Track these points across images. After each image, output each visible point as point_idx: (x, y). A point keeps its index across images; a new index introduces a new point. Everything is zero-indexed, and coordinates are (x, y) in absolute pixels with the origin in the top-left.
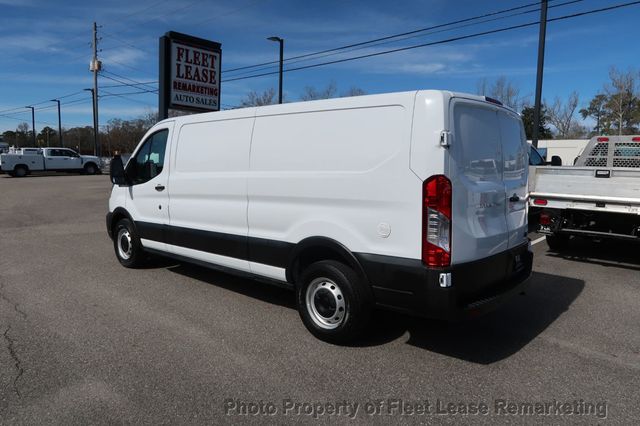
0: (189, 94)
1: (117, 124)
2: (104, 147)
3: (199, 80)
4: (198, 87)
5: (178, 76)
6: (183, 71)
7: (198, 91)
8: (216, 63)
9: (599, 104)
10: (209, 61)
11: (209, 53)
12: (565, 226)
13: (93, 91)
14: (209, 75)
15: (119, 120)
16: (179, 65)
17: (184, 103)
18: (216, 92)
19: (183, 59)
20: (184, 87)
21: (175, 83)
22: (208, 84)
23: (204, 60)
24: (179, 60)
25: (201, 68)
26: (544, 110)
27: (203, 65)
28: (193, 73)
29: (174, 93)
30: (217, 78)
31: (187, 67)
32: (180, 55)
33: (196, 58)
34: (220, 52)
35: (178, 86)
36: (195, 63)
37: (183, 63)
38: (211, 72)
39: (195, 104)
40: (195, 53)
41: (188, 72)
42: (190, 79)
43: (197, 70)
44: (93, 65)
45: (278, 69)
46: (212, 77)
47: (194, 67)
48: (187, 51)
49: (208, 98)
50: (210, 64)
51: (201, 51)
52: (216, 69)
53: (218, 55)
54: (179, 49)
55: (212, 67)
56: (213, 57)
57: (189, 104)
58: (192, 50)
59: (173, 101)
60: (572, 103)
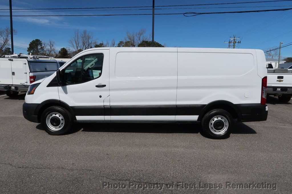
60: (113, 44)
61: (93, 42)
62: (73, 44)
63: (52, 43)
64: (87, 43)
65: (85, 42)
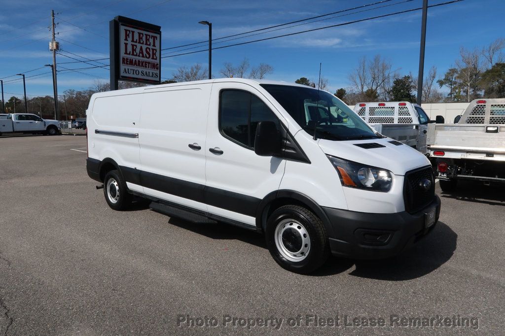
0: (135, 68)
1: (71, 94)
2: (61, 113)
3: (143, 56)
4: (142, 63)
5: (126, 53)
6: (130, 49)
7: (142, 65)
8: (157, 42)
9: (452, 76)
10: (151, 40)
11: (151, 34)
12: (460, 173)
13: (52, 66)
14: (151, 53)
15: (74, 91)
16: (126, 44)
17: (131, 75)
18: (157, 67)
19: (130, 39)
20: (131, 62)
21: (123, 58)
22: (150, 60)
23: (147, 40)
24: (126, 39)
25: (144, 47)
26: (410, 80)
27: (146, 44)
28: (138, 50)
29: (123, 67)
30: (158, 54)
31: (133, 46)
32: (127, 35)
33: (140, 38)
34: (160, 33)
35: (126, 61)
36: (139, 43)
37: (129, 42)
38: (153, 50)
39: (140, 76)
40: (139, 34)
41: (134, 50)
42: (136, 55)
43: (141, 48)
44: (52, 45)
45: (208, 47)
46: (154, 54)
47: (139, 46)
48: (133, 32)
49: (151, 71)
50: (152, 44)
51: (144, 32)
52: (157, 48)
53: (158, 36)
54: (126, 31)
55: (154, 45)
56: (155, 38)
57: (135, 76)
58: (136, 31)
59: (122, 74)
60: (432, 75)
61: (390, 75)
62: (355, 82)
63: (324, 83)
64: (381, 78)
65: (376, 76)
